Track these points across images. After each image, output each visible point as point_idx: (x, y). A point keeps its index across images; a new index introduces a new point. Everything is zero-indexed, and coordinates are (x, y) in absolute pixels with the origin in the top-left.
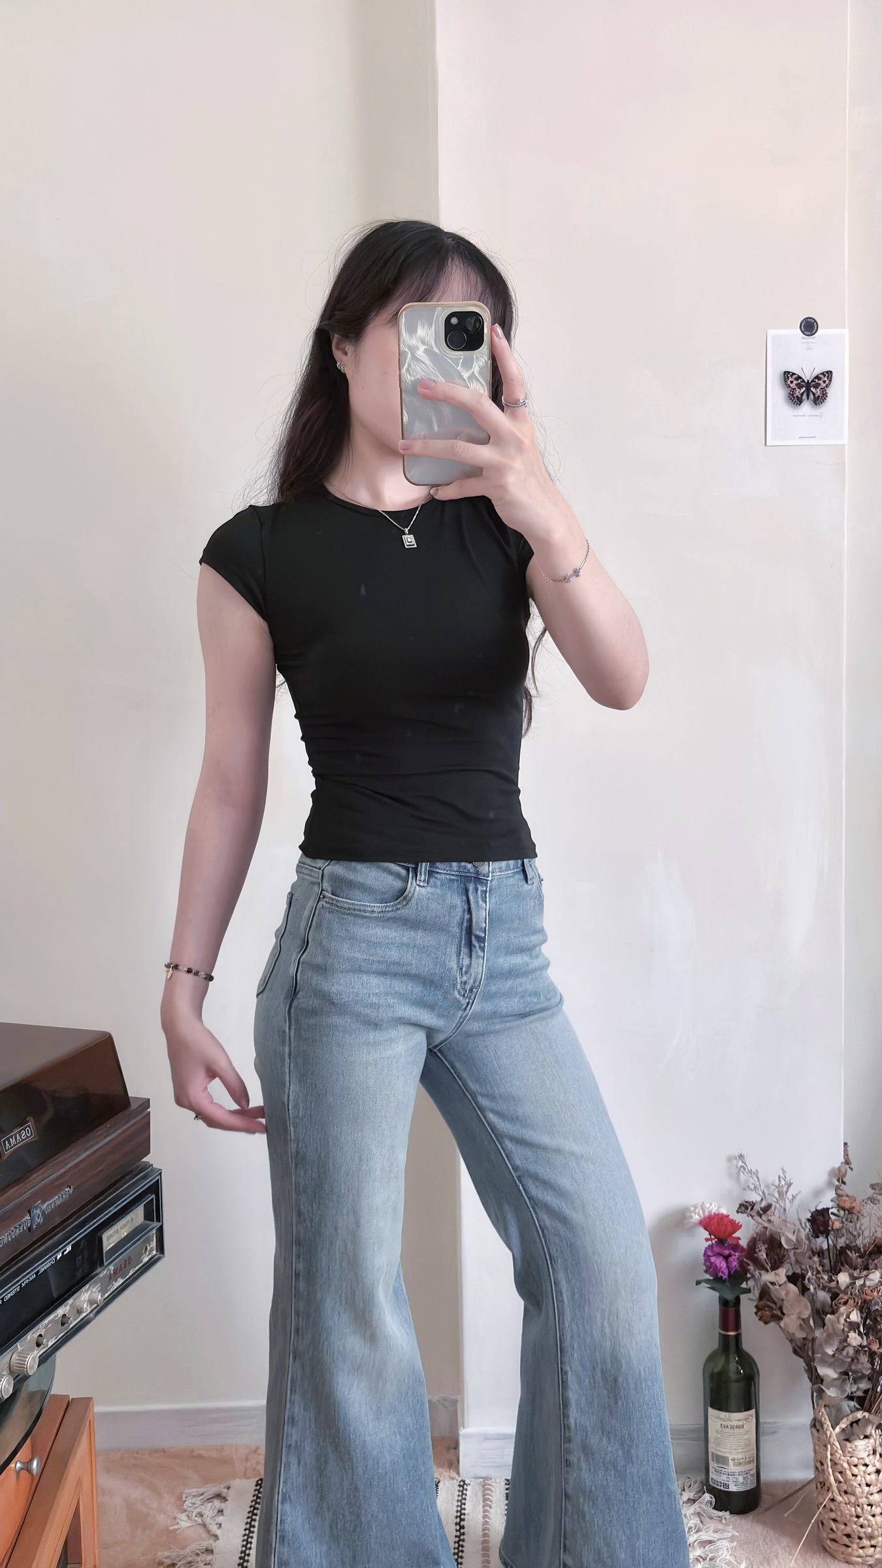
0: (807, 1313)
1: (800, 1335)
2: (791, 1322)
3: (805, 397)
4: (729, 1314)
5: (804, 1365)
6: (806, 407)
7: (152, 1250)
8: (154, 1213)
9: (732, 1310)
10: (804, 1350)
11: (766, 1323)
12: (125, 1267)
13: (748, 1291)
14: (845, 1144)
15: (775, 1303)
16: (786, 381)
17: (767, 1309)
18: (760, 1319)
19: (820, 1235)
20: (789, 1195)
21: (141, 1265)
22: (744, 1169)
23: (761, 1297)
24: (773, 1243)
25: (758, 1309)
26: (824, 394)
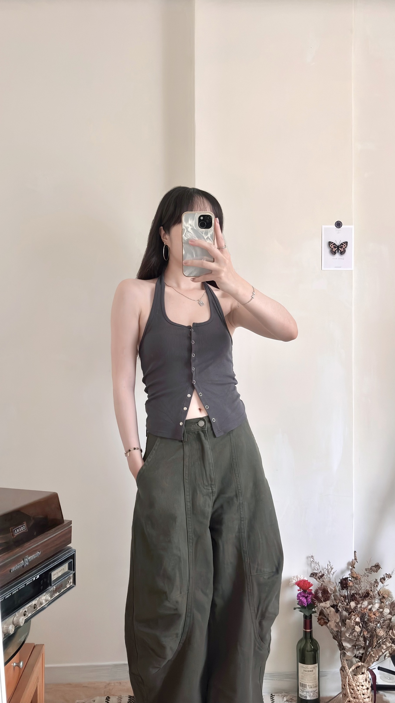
0: (338, 620)
1: (336, 629)
2: (332, 624)
3: (337, 251)
4: (307, 622)
5: (338, 643)
6: (337, 255)
7: (71, 583)
8: (72, 567)
9: (308, 621)
10: (337, 636)
11: (322, 625)
12: (60, 588)
13: (315, 612)
14: (355, 552)
15: (326, 617)
16: (329, 245)
17: (322, 619)
18: (320, 624)
19: (344, 589)
20: (332, 573)
21: (66, 588)
22: (314, 562)
23: (320, 615)
24: (325, 591)
25: (319, 619)
26: (344, 251)
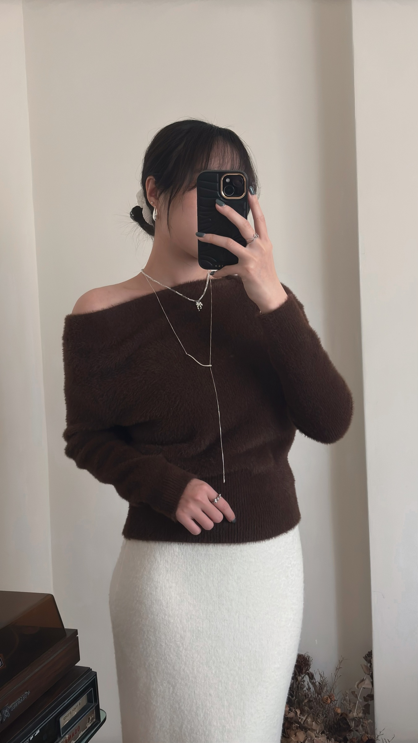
7: (93, 719)
8: (93, 698)
12: (76, 733)
21: (86, 729)
